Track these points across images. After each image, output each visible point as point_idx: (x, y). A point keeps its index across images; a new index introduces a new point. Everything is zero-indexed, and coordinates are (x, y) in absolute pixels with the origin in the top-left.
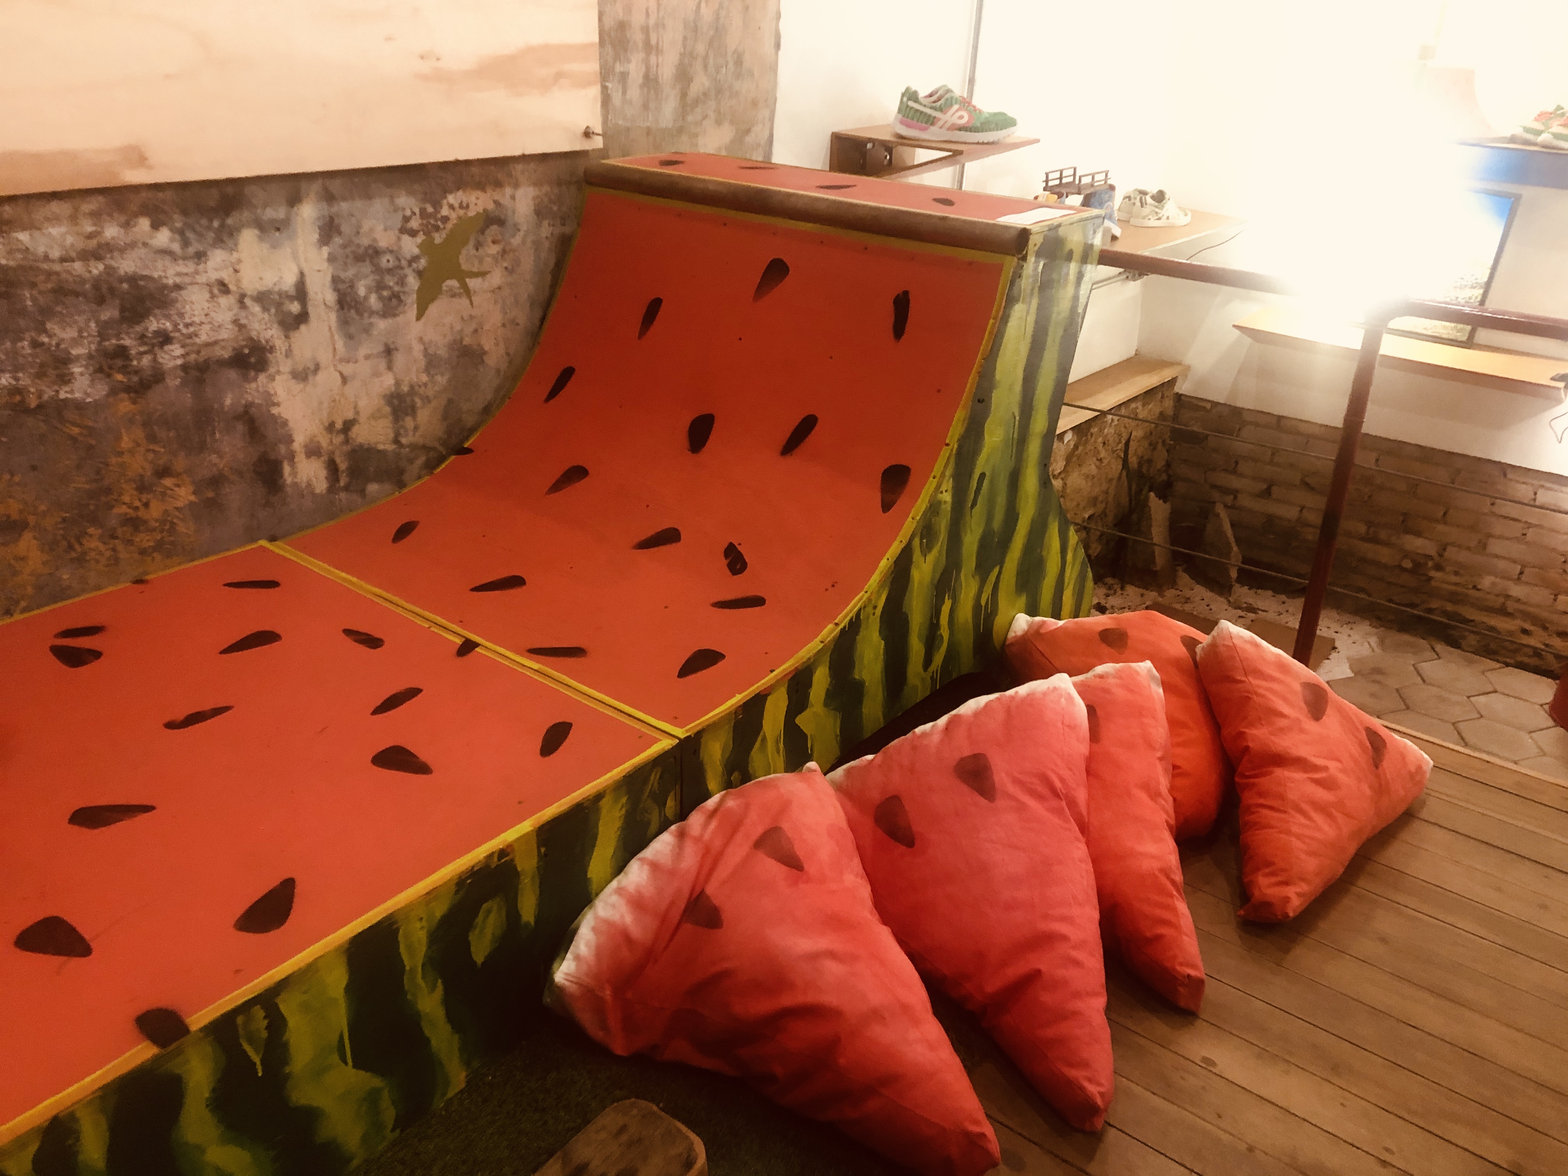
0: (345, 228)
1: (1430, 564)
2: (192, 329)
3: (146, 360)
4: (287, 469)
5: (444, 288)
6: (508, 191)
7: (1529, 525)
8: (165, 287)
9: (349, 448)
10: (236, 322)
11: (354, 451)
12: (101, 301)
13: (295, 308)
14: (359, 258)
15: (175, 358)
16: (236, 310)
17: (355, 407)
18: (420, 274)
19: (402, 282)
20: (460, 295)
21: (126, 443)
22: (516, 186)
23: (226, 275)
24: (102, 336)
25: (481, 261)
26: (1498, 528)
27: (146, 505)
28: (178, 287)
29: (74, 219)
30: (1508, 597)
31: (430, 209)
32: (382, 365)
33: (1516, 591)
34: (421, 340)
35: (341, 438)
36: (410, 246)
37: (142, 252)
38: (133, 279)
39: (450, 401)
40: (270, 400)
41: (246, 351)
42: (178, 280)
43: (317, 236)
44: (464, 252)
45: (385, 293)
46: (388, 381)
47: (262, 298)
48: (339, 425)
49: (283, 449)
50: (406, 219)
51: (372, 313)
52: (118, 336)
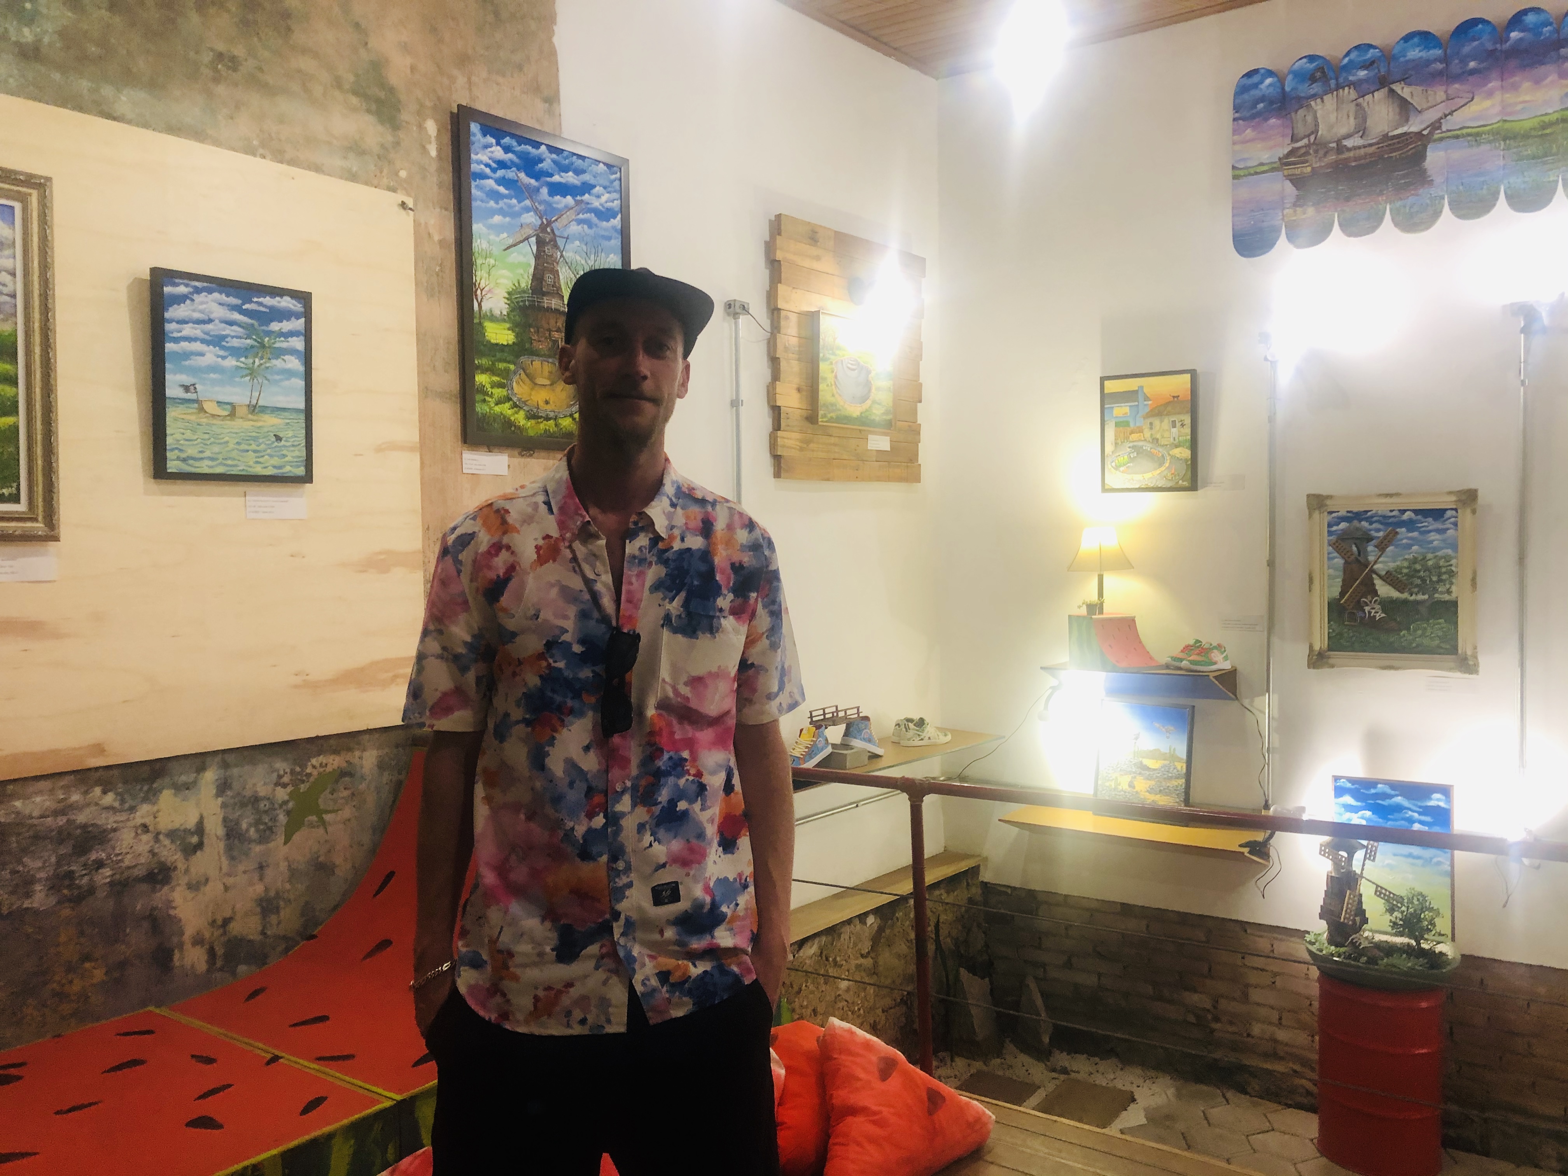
0: (236, 785)
1: (1210, 1017)
2: (120, 858)
3: (85, 880)
4: (177, 955)
5: (306, 823)
6: (357, 753)
7: (1275, 974)
8: (105, 831)
9: (226, 939)
10: (152, 852)
11: (229, 940)
12: (61, 842)
13: (195, 840)
14: (243, 805)
15: (106, 878)
16: (152, 843)
17: (233, 909)
18: (288, 813)
19: (274, 819)
20: (318, 827)
21: (63, 938)
22: (364, 750)
23: (148, 820)
24: (59, 863)
25: (335, 801)
26: (1253, 978)
27: (71, 982)
28: (115, 830)
29: (52, 791)
30: (1275, 1041)
31: (298, 769)
32: (256, 876)
33: (1282, 1035)
34: (286, 859)
35: (221, 931)
36: (281, 794)
37: (93, 808)
38: (84, 827)
39: (307, 903)
40: (169, 904)
41: (156, 871)
42: (115, 825)
43: (214, 791)
44: (322, 796)
45: (262, 827)
46: (259, 888)
47: (172, 834)
48: (219, 922)
49: (175, 940)
50: (280, 777)
51: (250, 841)
52: (69, 864)
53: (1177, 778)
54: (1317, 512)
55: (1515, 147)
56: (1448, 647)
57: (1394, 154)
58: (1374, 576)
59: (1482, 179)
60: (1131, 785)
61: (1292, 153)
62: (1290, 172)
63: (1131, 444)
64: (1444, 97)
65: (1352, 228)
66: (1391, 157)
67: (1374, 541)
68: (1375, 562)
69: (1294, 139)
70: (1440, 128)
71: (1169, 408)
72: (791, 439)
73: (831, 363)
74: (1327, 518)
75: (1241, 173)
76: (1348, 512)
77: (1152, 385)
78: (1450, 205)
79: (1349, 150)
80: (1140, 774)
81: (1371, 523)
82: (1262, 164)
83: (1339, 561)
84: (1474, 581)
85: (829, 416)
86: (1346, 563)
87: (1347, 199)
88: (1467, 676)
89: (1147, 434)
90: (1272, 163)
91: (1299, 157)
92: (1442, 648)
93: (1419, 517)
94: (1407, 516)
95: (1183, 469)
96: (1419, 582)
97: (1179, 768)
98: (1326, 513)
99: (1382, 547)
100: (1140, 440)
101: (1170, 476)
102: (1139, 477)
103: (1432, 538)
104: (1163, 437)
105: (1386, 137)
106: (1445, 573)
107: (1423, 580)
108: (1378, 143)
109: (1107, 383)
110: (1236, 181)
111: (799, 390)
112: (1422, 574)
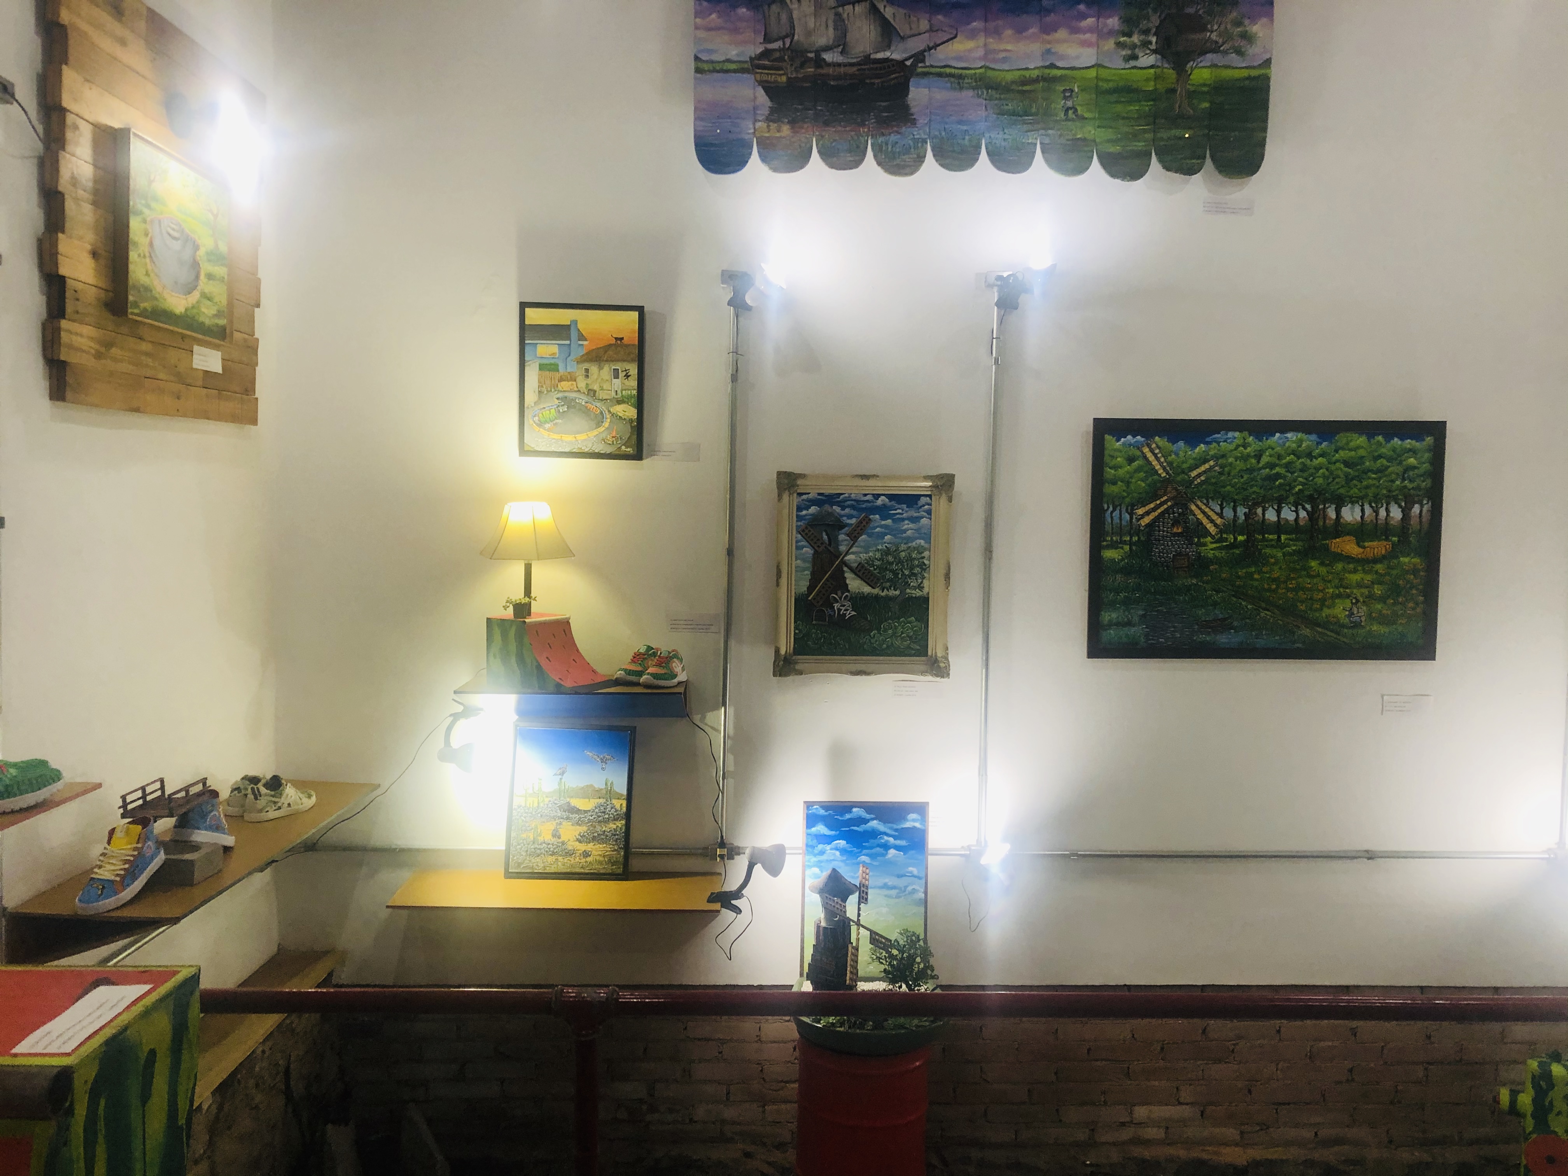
1: (644, 1107)
7: (723, 1042)
26: (697, 1050)
30: (724, 1121)
33: (729, 1113)
53: (615, 819)
54: (787, 492)
55: (996, 99)
56: (918, 647)
57: (876, 81)
58: (845, 569)
59: (965, 128)
60: (556, 835)
61: (766, 54)
62: (765, 78)
63: (560, 395)
64: (928, 27)
65: (832, 158)
66: (874, 84)
67: (847, 528)
68: (847, 553)
69: (767, 39)
70: (923, 61)
71: (610, 353)
72: (81, 336)
73: (145, 221)
74: (796, 500)
75: (706, 67)
76: (819, 494)
77: (587, 320)
78: (933, 150)
79: (829, 65)
80: (568, 818)
81: (843, 509)
82: (728, 61)
83: (808, 551)
84: (947, 576)
85: (142, 305)
86: (816, 552)
87: (826, 124)
88: (938, 679)
89: (582, 383)
90: (740, 62)
91: (772, 61)
92: (913, 649)
93: (893, 503)
94: (879, 502)
95: (626, 431)
96: (890, 575)
97: (618, 807)
98: (795, 495)
99: (854, 537)
100: (571, 391)
101: (610, 440)
102: (569, 438)
103: (906, 526)
104: (602, 389)
105: (867, 59)
106: (918, 566)
107: (896, 574)
108: (858, 64)
109: (528, 311)
110: (699, 75)
111: (94, 254)
112: (894, 567)
